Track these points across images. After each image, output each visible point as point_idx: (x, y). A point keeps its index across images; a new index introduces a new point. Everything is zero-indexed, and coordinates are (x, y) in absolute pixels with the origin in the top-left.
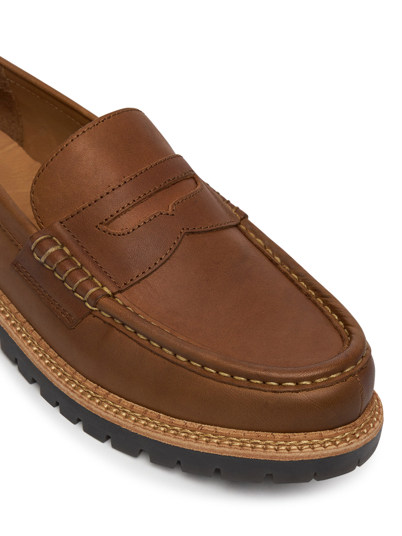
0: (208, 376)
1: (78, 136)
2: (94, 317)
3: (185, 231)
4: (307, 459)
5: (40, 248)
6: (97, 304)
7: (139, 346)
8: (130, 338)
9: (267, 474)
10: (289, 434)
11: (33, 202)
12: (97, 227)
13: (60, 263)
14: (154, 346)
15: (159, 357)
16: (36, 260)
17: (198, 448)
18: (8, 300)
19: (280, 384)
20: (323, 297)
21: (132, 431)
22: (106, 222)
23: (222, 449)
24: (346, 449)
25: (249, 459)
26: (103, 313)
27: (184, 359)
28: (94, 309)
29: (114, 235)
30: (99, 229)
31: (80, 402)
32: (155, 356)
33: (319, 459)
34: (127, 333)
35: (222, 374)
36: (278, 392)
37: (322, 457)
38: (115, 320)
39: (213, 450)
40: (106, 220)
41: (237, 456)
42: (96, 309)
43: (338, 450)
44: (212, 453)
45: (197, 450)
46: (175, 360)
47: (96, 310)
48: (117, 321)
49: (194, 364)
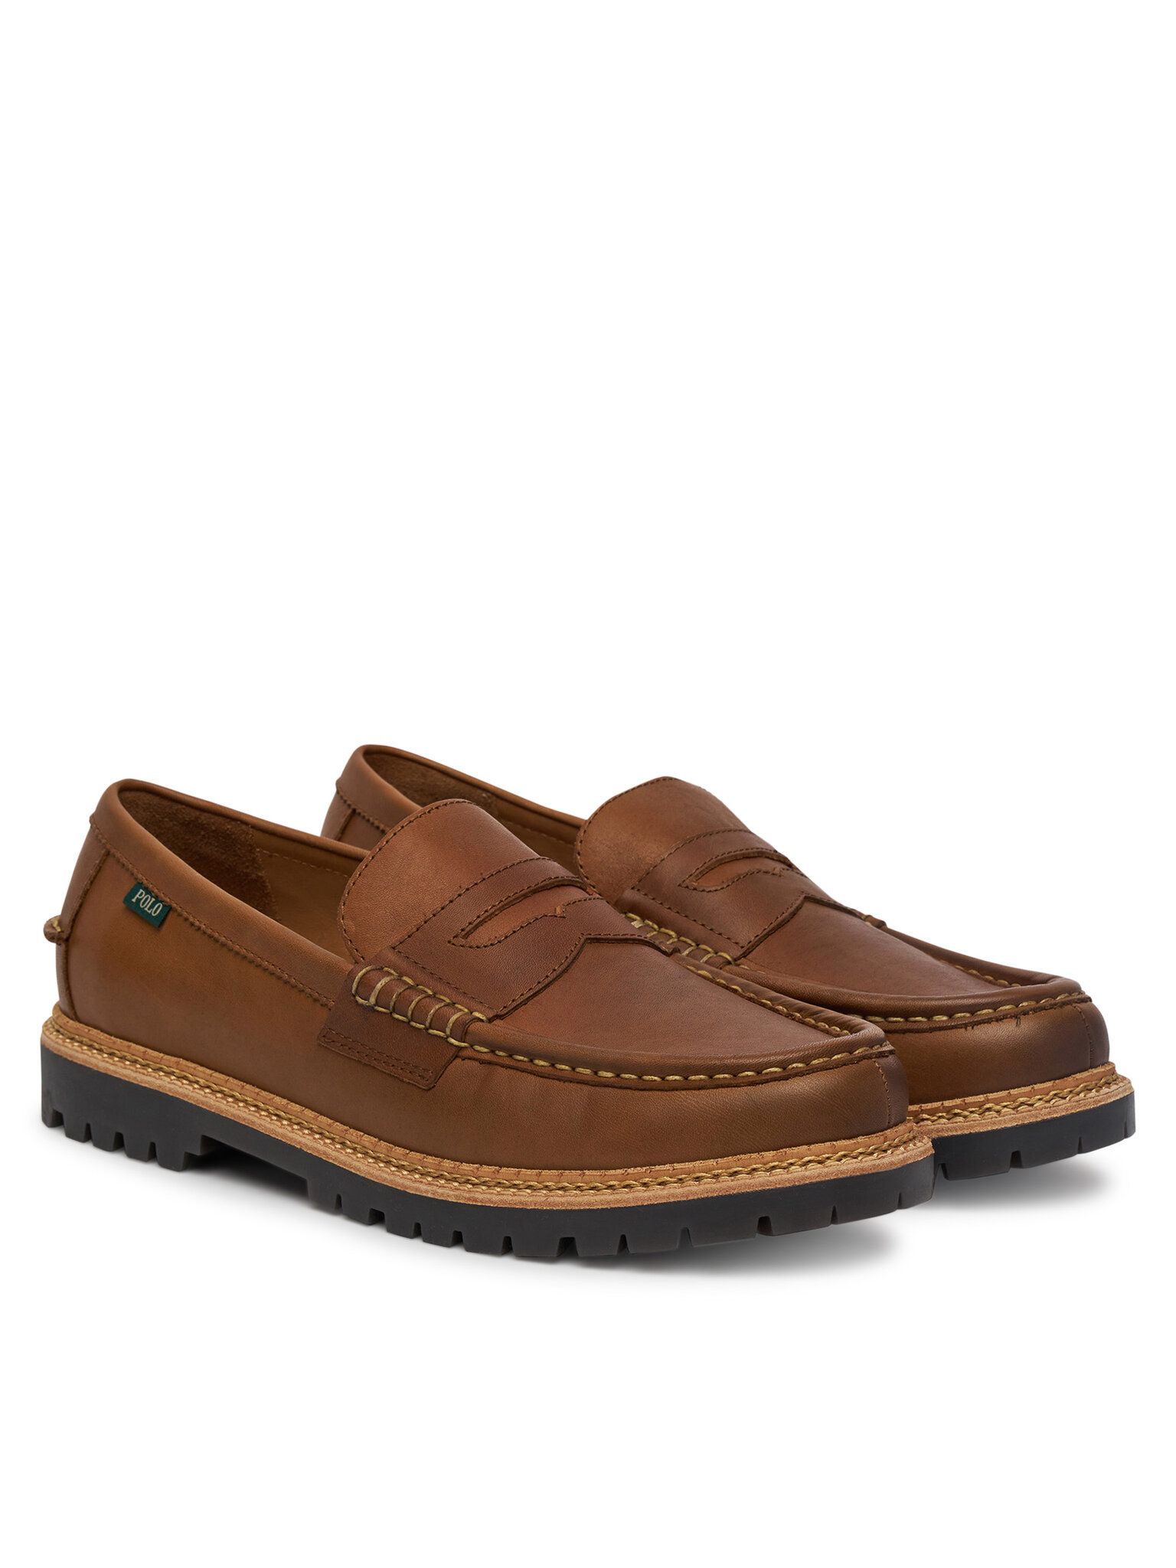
0: (652, 1088)
1: (402, 827)
2: (463, 1060)
3: (585, 937)
4: (818, 1180)
5: (366, 985)
6: (466, 1033)
7: (538, 1078)
8: (523, 1071)
9: (761, 1218)
10: (784, 1150)
11: (345, 930)
12: (449, 942)
13: (400, 993)
14: (562, 1070)
15: (571, 1084)
16: (362, 1005)
17: (649, 1198)
18: (313, 1113)
19: (759, 1073)
20: (813, 1015)
21: (545, 1208)
22: (463, 933)
23: (686, 1189)
24: (875, 1165)
25: (730, 1195)
26: (477, 1048)
27: (609, 1075)
28: (463, 1044)
29: (478, 947)
30: (453, 944)
31: (456, 1196)
32: (566, 1084)
33: (834, 1179)
34: (519, 1065)
35: (671, 1078)
36: (758, 1084)
37: (841, 1176)
38: (497, 1052)
39: (673, 1195)
40: (462, 930)
41: (710, 1195)
42: (466, 1044)
43: (862, 1165)
44: (672, 1200)
45: (649, 1203)
46: (597, 1079)
47: (466, 1047)
48: (501, 1053)
49: (627, 1076)
